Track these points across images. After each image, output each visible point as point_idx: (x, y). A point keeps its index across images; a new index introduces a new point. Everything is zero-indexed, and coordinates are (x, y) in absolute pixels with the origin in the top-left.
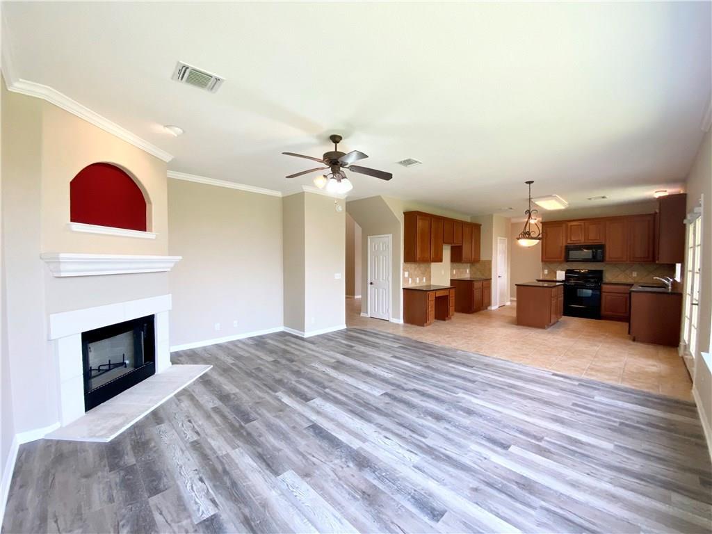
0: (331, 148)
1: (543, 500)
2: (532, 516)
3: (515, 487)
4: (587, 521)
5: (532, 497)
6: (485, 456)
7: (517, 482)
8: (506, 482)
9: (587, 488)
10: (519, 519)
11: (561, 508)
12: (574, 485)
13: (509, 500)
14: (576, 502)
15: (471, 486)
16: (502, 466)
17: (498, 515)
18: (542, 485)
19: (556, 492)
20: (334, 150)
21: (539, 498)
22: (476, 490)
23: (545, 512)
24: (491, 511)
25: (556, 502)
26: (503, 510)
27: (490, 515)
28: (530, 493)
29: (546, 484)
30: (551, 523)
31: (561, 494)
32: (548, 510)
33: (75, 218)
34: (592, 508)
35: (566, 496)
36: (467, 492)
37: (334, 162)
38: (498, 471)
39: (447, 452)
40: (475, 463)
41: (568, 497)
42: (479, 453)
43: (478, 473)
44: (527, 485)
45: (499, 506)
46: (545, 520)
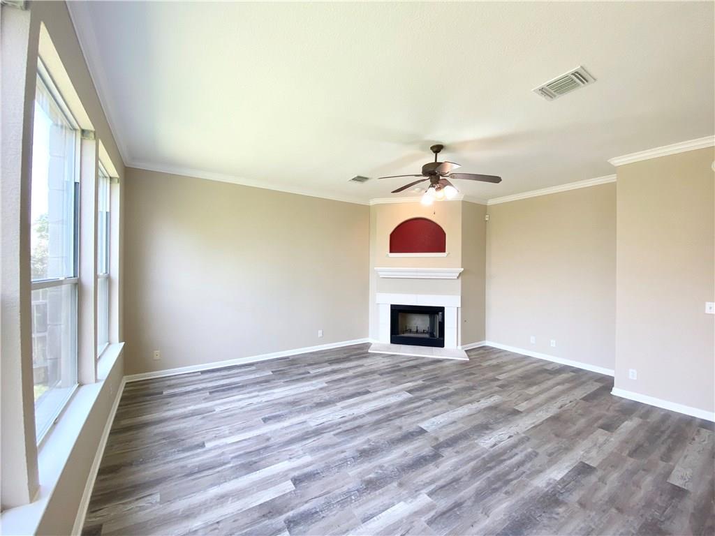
0: (430, 159)
1: (232, 467)
2: (230, 454)
3: (253, 459)
4: (199, 478)
5: (240, 463)
6: (292, 460)
7: (256, 463)
8: (261, 456)
9: (211, 505)
10: (235, 447)
11: (218, 472)
12: (222, 499)
13: (248, 450)
14: (212, 485)
15: (272, 439)
16: (275, 464)
17: (245, 440)
18: (241, 476)
19: (230, 480)
20: (434, 161)
21: (235, 466)
22: (268, 439)
23: (226, 461)
24: (249, 439)
25: (224, 473)
26: (245, 444)
27: (248, 437)
28: (242, 464)
29: (240, 479)
30: (218, 459)
31: (226, 482)
32: (225, 464)
33: (391, 251)
34: (199, 491)
35: (222, 483)
36: (269, 435)
37: (434, 174)
38: (273, 459)
39: (310, 441)
40: (290, 450)
41: (219, 484)
42: (299, 458)
43: (278, 447)
44: (249, 467)
45: (248, 444)
46: (222, 457)
